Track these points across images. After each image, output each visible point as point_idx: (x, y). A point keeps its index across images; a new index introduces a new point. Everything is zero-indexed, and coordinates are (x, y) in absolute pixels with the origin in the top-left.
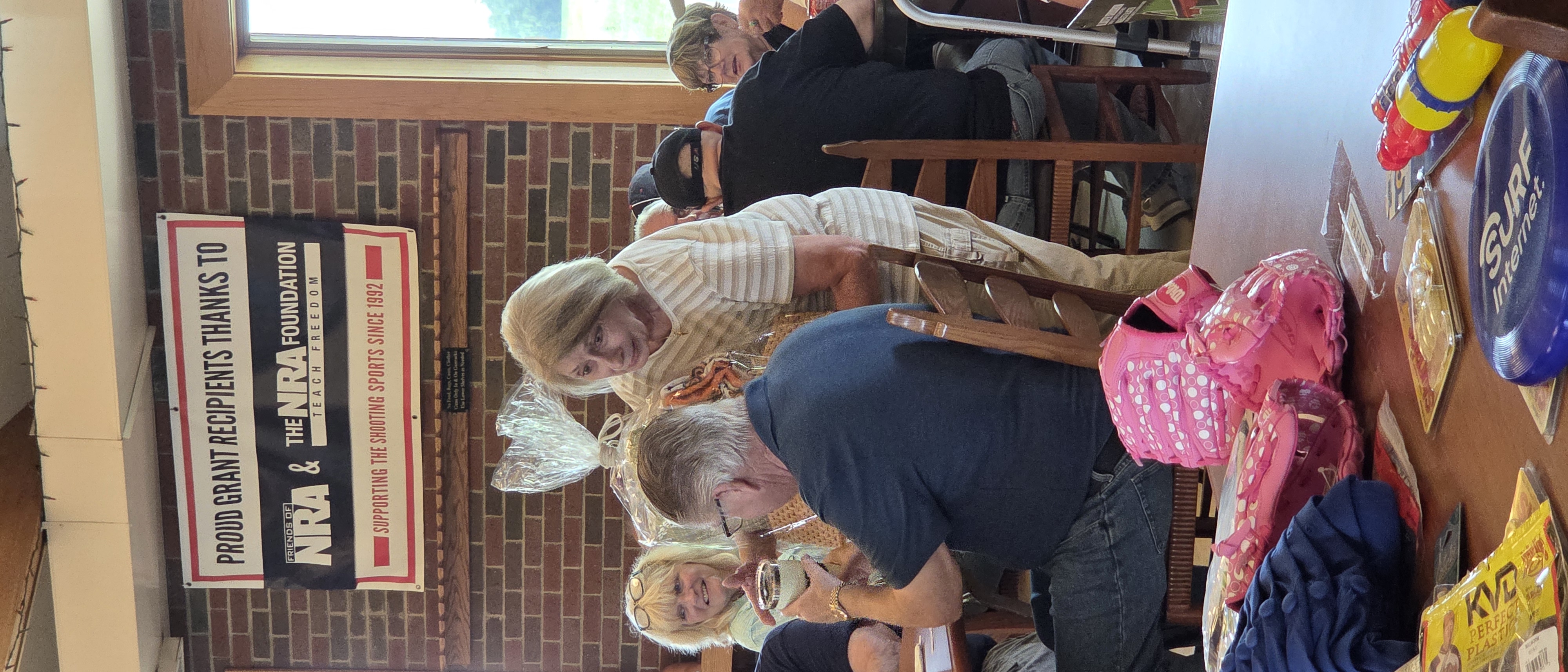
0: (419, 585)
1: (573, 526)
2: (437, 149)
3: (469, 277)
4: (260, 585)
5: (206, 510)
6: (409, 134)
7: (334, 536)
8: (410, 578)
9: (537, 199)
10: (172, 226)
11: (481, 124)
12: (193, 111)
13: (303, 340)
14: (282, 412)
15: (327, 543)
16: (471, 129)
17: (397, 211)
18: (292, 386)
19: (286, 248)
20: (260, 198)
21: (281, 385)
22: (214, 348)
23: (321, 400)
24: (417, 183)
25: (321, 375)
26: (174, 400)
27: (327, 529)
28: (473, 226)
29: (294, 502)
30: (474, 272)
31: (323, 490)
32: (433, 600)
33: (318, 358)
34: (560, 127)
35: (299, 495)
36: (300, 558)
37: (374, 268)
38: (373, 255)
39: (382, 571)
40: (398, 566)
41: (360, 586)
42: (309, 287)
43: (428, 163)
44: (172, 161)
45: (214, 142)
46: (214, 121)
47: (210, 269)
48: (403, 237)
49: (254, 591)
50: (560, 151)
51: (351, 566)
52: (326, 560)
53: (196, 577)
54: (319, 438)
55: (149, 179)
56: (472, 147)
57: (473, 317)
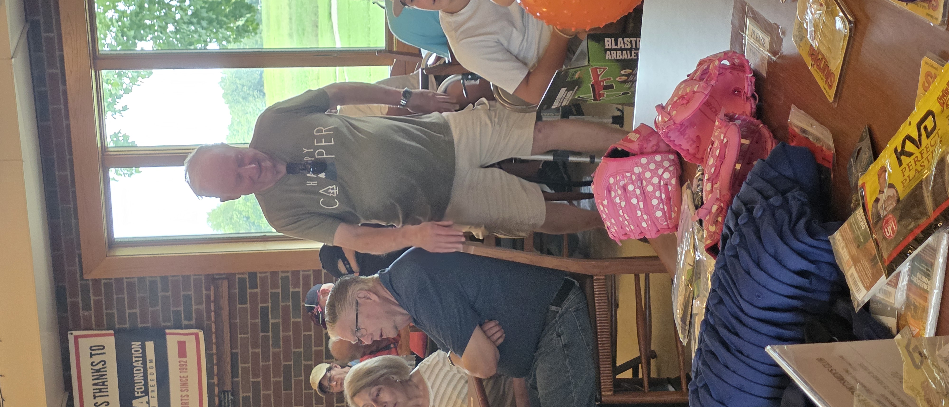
2: (212, 288)
3: (231, 353)
6: (198, 282)
9: (264, 312)
10: (76, 338)
11: (234, 274)
12: (85, 277)
13: (146, 392)
16: (230, 277)
17: (193, 322)
19: (136, 345)
20: (122, 320)
22: (100, 400)
24: (203, 307)
28: (232, 327)
30: (234, 351)
33: (154, 402)
34: (274, 274)
37: (182, 352)
38: (182, 346)
42: (149, 365)
43: (208, 297)
44: (75, 305)
45: (97, 293)
46: (97, 282)
47: (96, 359)
48: (197, 335)
50: (275, 286)
55: (64, 315)
56: (230, 287)
57: (234, 374)
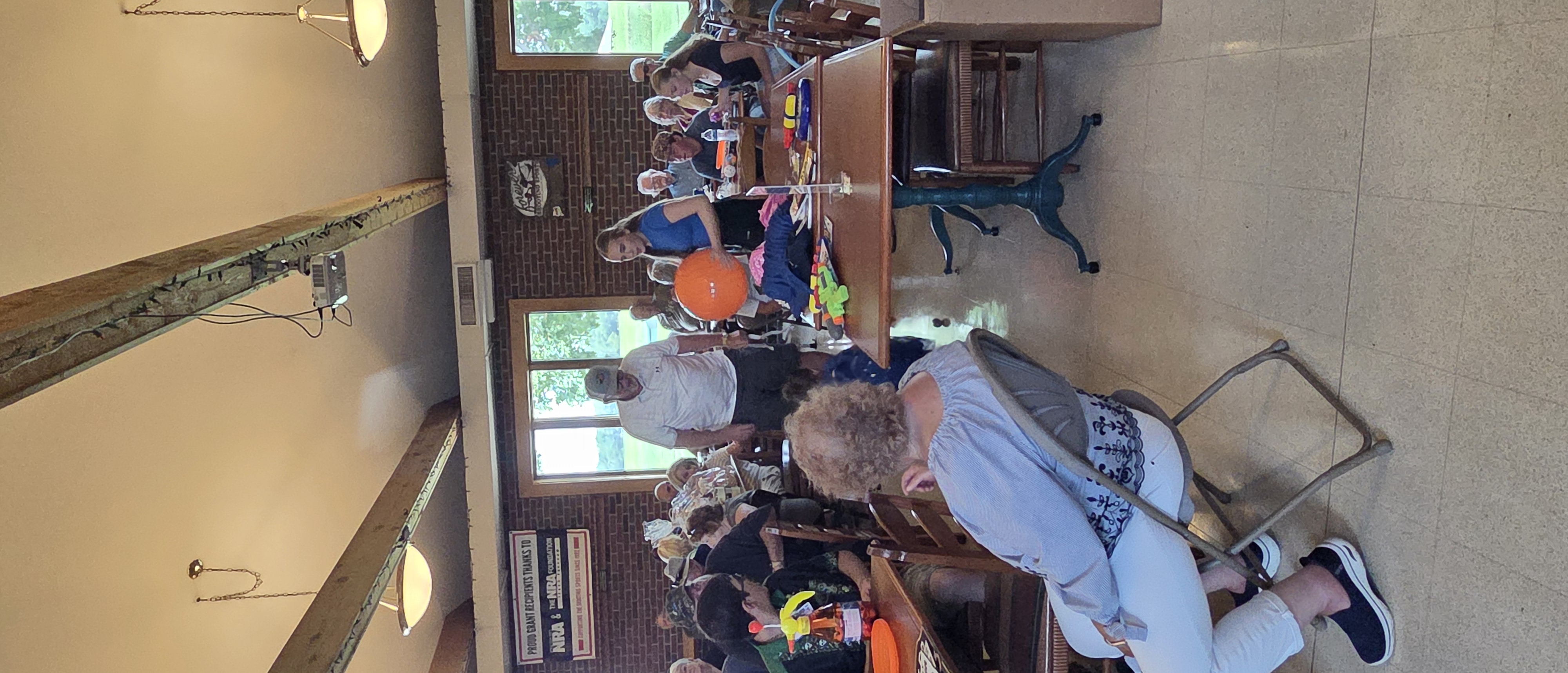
0: (593, 657)
1: (642, 630)
2: (595, 503)
3: (606, 546)
4: (542, 661)
5: (525, 635)
6: (586, 499)
7: (566, 641)
8: (591, 654)
9: (626, 517)
10: (514, 535)
11: (607, 494)
12: (521, 496)
13: (555, 571)
14: (548, 597)
15: (563, 644)
16: (605, 496)
17: (583, 525)
18: (552, 587)
19: (549, 540)
20: (541, 524)
21: (548, 587)
22: (527, 576)
23: (561, 591)
24: (588, 515)
25: (560, 583)
26: (514, 597)
27: (563, 638)
28: (606, 527)
29: (553, 629)
30: (607, 544)
31: (562, 624)
32: (598, 660)
33: (560, 578)
34: (631, 494)
35: (554, 627)
36: (555, 650)
37: (576, 545)
38: (576, 540)
39: (582, 652)
40: (586, 650)
41: (575, 659)
42: (556, 553)
44: (514, 514)
45: (527, 506)
46: (527, 499)
47: (525, 549)
48: (585, 533)
49: (541, 664)
50: (632, 501)
51: (571, 652)
52: (563, 650)
53: (522, 660)
54: (560, 606)
55: (507, 523)
56: (606, 501)
57: (608, 560)
